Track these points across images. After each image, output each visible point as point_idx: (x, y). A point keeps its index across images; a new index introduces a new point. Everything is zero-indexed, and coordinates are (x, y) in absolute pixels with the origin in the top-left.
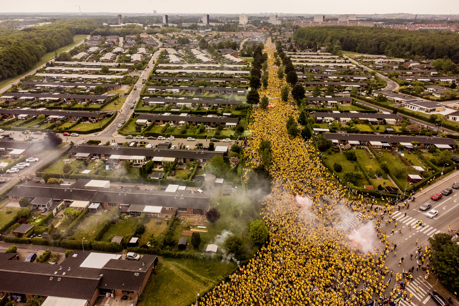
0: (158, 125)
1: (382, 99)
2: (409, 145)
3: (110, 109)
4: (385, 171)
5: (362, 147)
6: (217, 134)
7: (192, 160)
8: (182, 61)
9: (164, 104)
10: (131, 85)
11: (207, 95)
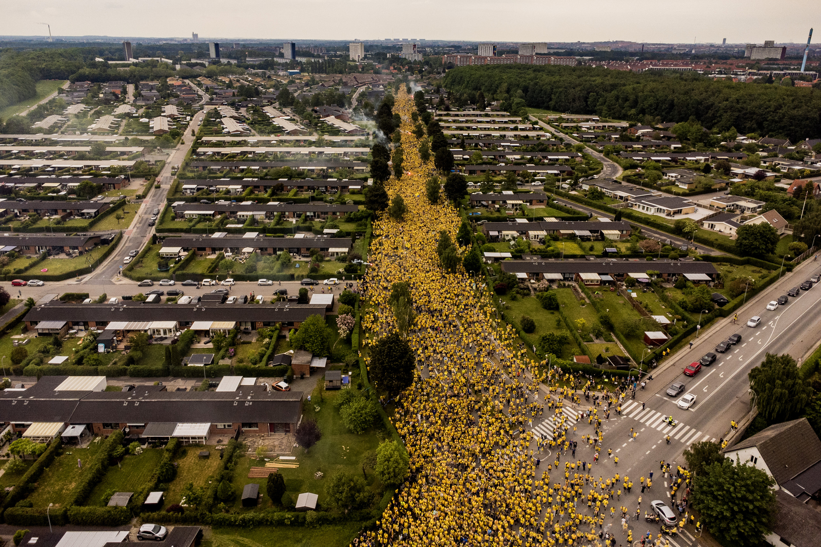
0: (201, 256)
1: (595, 194)
2: (642, 276)
3: (106, 228)
4: (607, 327)
5: (567, 283)
6: (314, 270)
7: (267, 324)
8: (247, 129)
9: (214, 215)
10: (149, 180)
11: (295, 195)
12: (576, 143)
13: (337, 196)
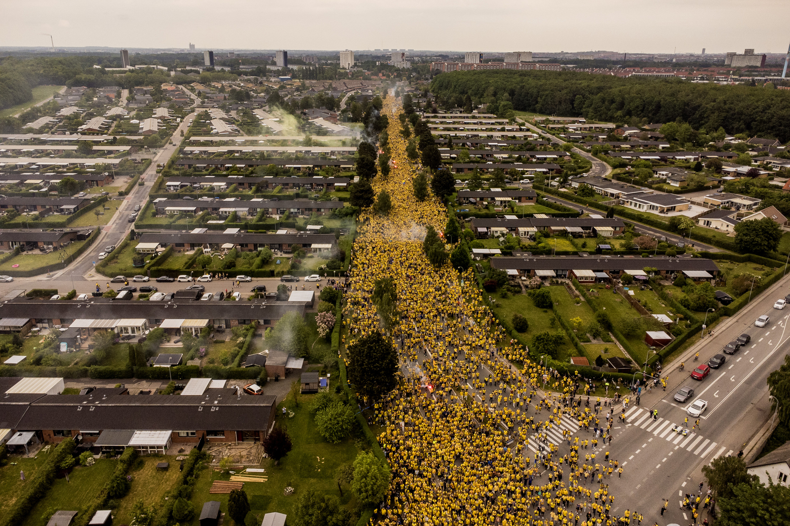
0: (179, 252)
1: (586, 192)
2: (640, 273)
3: (84, 224)
4: (606, 327)
5: (560, 281)
6: (294, 266)
7: (242, 322)
8: (236, 130)
9: (195, 211)
10: (133, 177)
11: (279, 192)
12: (563, 143)
13: (322, 192)
